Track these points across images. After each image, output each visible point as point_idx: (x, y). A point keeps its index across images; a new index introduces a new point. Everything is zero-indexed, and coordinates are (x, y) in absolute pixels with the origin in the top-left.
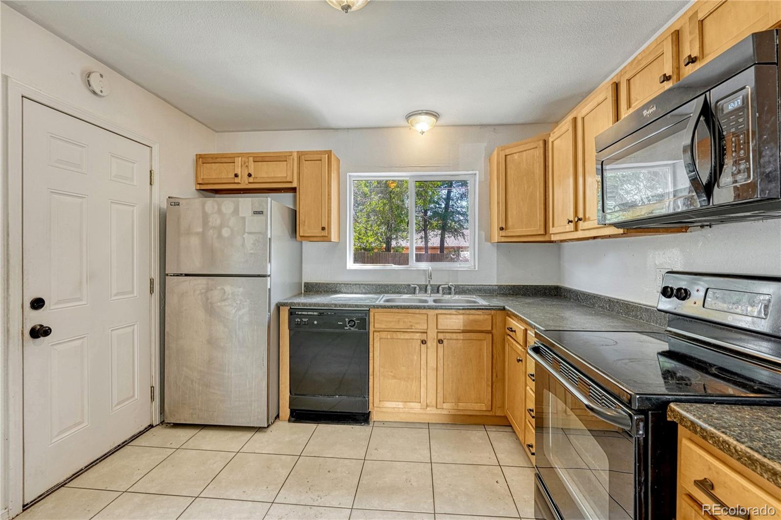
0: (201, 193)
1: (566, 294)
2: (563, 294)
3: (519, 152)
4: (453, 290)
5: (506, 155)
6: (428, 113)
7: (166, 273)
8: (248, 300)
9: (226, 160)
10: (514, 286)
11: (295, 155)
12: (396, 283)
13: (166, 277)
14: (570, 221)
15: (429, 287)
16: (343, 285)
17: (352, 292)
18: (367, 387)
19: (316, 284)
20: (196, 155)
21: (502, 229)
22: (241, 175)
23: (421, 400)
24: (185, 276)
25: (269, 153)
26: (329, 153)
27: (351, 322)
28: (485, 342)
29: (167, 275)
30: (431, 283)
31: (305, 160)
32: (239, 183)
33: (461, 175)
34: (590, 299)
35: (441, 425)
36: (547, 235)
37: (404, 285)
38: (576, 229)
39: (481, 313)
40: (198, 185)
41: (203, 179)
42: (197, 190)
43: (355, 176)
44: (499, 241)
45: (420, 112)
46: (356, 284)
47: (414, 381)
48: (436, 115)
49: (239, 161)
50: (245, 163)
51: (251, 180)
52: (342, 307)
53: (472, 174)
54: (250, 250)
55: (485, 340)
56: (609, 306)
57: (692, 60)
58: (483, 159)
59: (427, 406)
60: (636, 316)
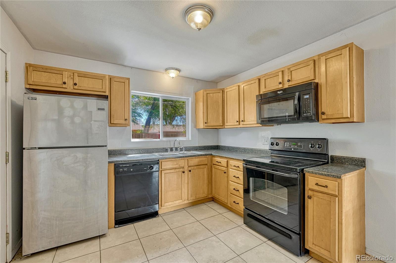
0: (26, 90)
1: (222, 148)
2: (221, 148)
3: (213, 93)
4: (184, 149)
5: (207, 94)
6: (176, 69)
7: (23, 147)
8: (94, 161)
9: (56, 72)
10: (204, 146)
11: (107, 77)
12: (158, 147)
13: (24, 150)
14: (238, 121)
15: (174, 149)
16: (130, 150)
17: (135, 153)
18: (158, 198)
19: (114, 150)
20: (26, 63)
21: (206, 123)
22: (67, 83)
23: (182, 198)
24: (39, 149)
25: (89, 73)
26: (129, 79)
27: (151, 167)
28: (205, 169)
29: (24, 149)
30: (175, 147)
31: (115, 81)
32: (66, 88)
33: (183, 98)
34: (235, 149)
35: (189, 208)
36: (223, 126)
37: (161, 148)
38: (239, 124)
39: (203, 157)
40: (28, 85)
41: (33, 81)
42: (26, 88)
43: (133, 93)
44: (204, 128)
45: (173, 68)
46: (137, 149)
47: (179, 190)
48: (179, 70)
49: (66, 74)
50: (70, 76)
51: (76, 87)
52: (146, 160)
53: (187, 99)
54: (96, 131)
55: (205, 168)
56: (244, 151)
57: (289, 81)
58: (193, 93)
59: (185, 200)
60: (256, 153)
